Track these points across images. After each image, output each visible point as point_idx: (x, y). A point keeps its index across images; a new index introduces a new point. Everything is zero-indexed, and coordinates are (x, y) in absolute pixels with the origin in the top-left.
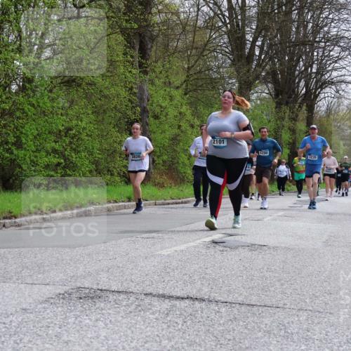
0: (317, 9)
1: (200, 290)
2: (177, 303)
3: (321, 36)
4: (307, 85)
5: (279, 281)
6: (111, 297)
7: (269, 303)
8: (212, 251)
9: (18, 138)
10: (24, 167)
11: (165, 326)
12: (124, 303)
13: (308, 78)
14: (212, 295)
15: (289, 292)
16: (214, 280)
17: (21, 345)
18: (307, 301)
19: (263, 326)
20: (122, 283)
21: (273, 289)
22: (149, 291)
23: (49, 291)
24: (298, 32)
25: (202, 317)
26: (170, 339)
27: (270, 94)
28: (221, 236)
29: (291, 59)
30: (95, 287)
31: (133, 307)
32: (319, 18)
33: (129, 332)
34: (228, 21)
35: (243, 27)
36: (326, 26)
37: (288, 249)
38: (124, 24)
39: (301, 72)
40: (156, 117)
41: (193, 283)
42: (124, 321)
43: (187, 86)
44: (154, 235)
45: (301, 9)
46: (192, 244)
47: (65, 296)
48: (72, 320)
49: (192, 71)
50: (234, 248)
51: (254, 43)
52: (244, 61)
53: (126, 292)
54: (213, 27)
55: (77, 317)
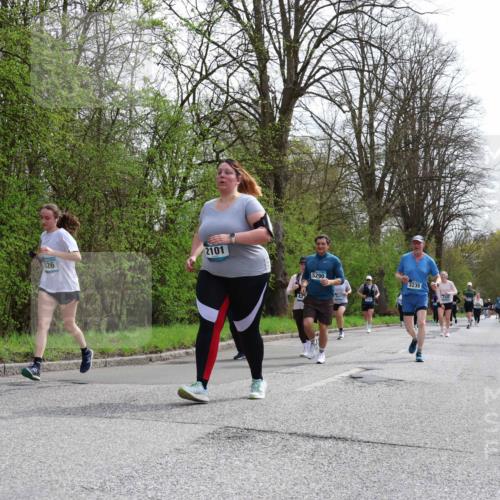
0: (442, 147)
1: (342, 429)
2: (321, 443)
3: (447, 171)
4: (435, 218)
5: (418, 418)
6: (259, 437)
7: (411, 443)
8: (351, 386)
9: (162, 275)
10: (168, 303)
11: (312, 468)
12: (271, 444)
13: (436, 211)
14: (355, 434)
15: (429, 429)
17: (178, 487)
19: (406, 467)
20: (267, 421)
21: (412, 427)
22: (294, 430)
23: (199, 430)
24: (425, 168)
25: (346, 458)
26: (317, 482)
27: (399, 226)
28: (358, 370)
29: (419, 194)
30: (242, 426)
31: (280, 447)
32: (445, 154)
33: (278, 474)
34: (358, 159)
35: (373, 163)
36: (450, 162)
37: (424, 384)
38: (261, 166)
39: (429, 206)
40: (291, 252)
41: (334, 421)
42: (273, 462)
43: (320, 221)
44: (293, 369)
45: (427, 147)
46: (331, 380)
47: (213, 436)
48: (223, 461)
49: (324, 207)
50: (372, 383)
51: (383, 179)
52: (374, 197)
53: (271, 432)
54: (344, 165)
55: (227, 458)
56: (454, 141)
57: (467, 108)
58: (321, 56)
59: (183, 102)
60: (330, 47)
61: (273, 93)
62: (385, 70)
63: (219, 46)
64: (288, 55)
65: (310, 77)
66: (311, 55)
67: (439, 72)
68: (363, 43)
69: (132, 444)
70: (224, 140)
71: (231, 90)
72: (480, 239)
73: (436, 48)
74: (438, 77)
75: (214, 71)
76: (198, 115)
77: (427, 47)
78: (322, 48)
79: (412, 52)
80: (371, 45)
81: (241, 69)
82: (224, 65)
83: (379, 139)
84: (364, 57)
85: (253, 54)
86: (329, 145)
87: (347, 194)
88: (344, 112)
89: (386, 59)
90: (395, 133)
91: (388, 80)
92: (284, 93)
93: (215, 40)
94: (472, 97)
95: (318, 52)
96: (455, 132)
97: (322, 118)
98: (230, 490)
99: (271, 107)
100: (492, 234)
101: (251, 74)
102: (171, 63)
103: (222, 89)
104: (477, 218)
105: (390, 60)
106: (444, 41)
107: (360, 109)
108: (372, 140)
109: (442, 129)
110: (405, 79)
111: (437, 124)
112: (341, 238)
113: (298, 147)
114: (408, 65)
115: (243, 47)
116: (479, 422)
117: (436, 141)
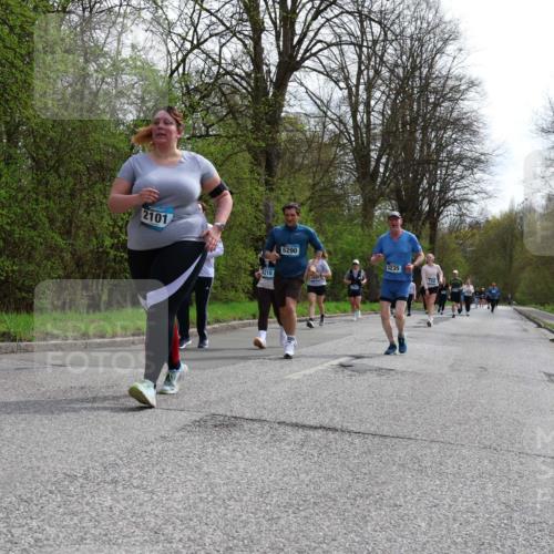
0: (440, 129)
1: (332, 419)
2: (311, 433)
3: (445, 155)
4: (430, 203)
5: (409, 409)
6: (247, 426)
7: (401, 434)
8: (340, 375)
11: (301, 459)
12: (259, 432)
13: (431, 195)
14: (345, 424)
16: (345, 408)
17: (165, 476)
18: (439, 431)
19: (397, 459)
20: (255, 410)
21: (403, 418)
22: (282, 419)
23: (184, 418)
24: (421, 151)
26: (307, 473)
28: (347, 358)
29: (415, 178)
30: (229, 414)
31: (268, 436)
32: (443, 137)
33: (267, 464)
34: (353, 139)
35: (368, 145)
36: (447, 146)
37: (416, 374)
38: (252, 142)
39: (425, 190)
41: (325, 410)
42: (262, 452)
43: (312, 203)
45: (424, 130)
46: (320, 368)
47: (200, 423)
48: (210, 450)
49: (317, 188)
50: (362, 371)
51: (378, 160)
52: (368, 179)
53: (260, 421)
54: (339, 145)
55: (214, 447)
56: (452, 123)
57: (467, 89)
58: (319, 29)
59: (172, 72)
60: (328, 20)
61: (267, 66)
62: (384, 46)
63: (212, 14)
64: (284, 26)
65: (306, 51)
66: (308, 28)
67: (440, 51)
68: (363, 17)
69: (115, 430)
70: (214, 113)
71: (223, 61)
72: (475, 225)
73: (438, 26)
74: (438, 55)
75: (206, 40)
76: (187, 86)
77: (429, 23)
78: (320, 20)
79: (413, 29)
80: (371, 19)
81: (234, 39)
82: (216, 35)
83: (376, 119)
84: (363, 32)
85: (248, 23)
86: (324, 124)
87: (341, 175)
88: (341, 89)
89: (386, 35)
90: (392, 112)
91: (387, 57)
92: (279, 66)
93: (208, 8)
94: (473, 78)
95: (315, 25)
96: (454, 114)
97: (318, 94)
98: (218, 480)
99: (265, 81)
100: (488, 221)
101: (245, 45)
102: (161, 30)
103: (214, 60)
104: (473, 204)
105: (390, 36)
106: (447, 19)
107: (357, 86)
108: (369, 119)
109: (441, 111)
110: (404, 57)
111: (436, 105)
112: (333, 220)
113: (291, 124)
114: (409, 42)
115: (237, 16)
116: (470, 414)
117: (435, 123)
